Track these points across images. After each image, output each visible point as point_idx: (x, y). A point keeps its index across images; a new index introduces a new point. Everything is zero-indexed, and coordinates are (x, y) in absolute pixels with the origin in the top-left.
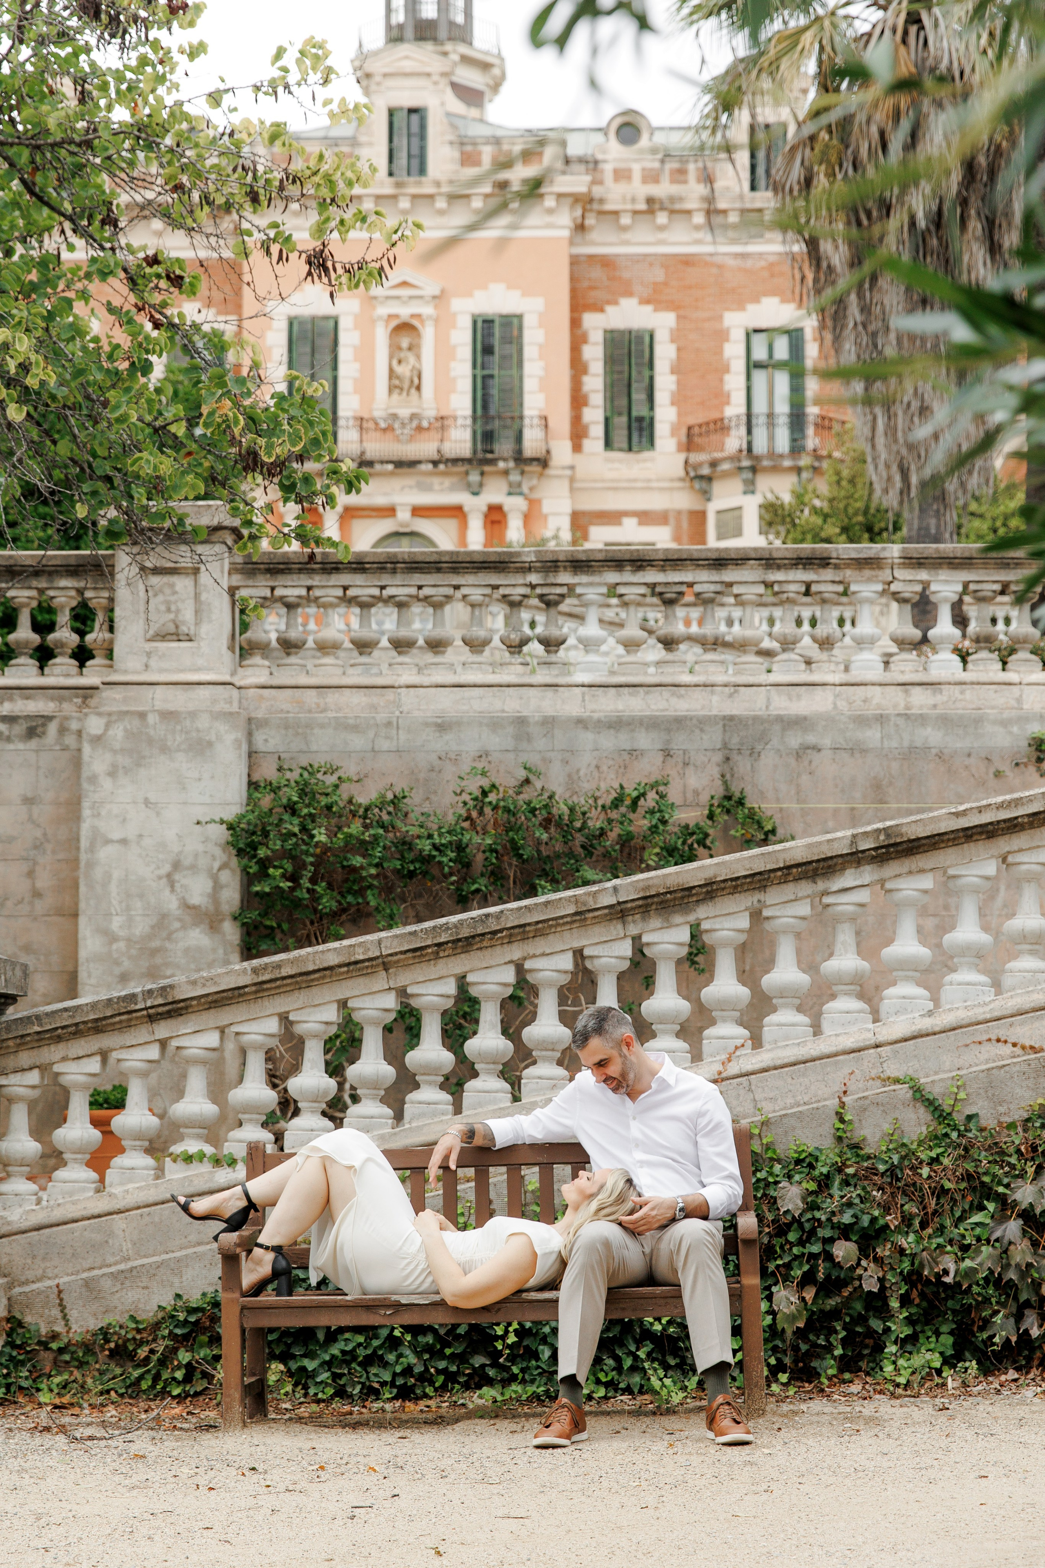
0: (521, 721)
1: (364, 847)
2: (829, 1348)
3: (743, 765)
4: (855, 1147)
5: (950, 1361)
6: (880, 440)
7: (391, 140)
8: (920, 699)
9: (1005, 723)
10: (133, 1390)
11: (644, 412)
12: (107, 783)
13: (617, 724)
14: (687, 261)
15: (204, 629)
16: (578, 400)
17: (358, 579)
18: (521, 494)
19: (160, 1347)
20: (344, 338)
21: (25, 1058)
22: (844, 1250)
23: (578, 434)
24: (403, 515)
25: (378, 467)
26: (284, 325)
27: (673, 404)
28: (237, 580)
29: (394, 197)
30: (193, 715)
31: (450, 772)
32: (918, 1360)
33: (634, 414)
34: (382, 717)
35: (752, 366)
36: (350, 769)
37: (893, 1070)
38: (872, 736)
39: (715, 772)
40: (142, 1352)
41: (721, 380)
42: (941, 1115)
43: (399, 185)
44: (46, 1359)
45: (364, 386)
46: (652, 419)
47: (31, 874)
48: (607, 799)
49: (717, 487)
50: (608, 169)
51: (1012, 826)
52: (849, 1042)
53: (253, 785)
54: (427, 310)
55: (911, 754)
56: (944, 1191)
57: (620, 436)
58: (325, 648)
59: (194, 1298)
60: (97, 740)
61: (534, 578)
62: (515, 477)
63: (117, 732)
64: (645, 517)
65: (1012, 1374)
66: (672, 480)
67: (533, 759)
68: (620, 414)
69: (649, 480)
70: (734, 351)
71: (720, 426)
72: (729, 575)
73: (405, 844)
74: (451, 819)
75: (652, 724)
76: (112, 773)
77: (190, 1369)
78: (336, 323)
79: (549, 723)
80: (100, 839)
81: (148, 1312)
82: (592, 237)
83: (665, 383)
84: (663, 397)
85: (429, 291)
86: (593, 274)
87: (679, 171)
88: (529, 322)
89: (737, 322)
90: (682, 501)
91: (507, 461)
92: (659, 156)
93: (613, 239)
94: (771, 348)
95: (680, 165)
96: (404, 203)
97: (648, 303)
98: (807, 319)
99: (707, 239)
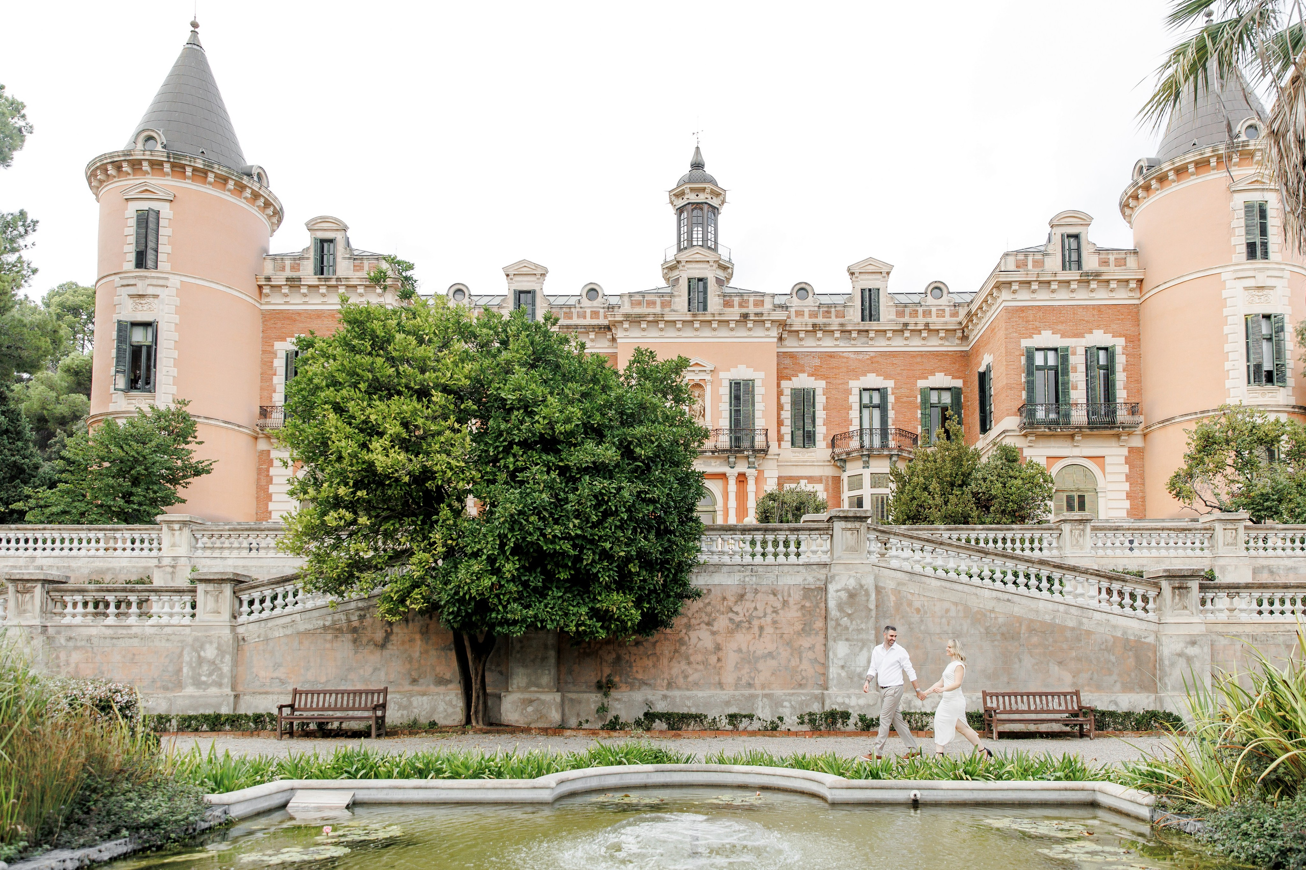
7: (689, 294)
11: (811, 429)
14: (831, 355)
16: (780, 423)
18: (754, 467)
23: (780, 439)
27: (824, 425)
29: (691, 322)
33: (806, 429)
35: (862, 406)
41: (848, 413)
43: (694, 315)
46: (814, 431)
49: (849, 465)
50: (793, 310)
54: (708, 377)
57: (799, 440)
62: (752, 459)
64: (811, 479)
66: (824, 461)
68: (799, 429)
69: (813, 461)
70: (854, 399)
71: (847, 436)
82: (786, 343)
83: (820, 415)
84: (819, 421)
85: (708, 368)
86: (787, 361)
87: (827, 312)
88: (758, 383)
89: (855, 385)
90: (830, 471)
91: (748, 451)
92: (817, 304)
93: (796, 344)
94: (871, 398)
95: (827, 309)
96: (697, 325)
97: (812, 375)
98: (889, 384)
99: (842, 344)
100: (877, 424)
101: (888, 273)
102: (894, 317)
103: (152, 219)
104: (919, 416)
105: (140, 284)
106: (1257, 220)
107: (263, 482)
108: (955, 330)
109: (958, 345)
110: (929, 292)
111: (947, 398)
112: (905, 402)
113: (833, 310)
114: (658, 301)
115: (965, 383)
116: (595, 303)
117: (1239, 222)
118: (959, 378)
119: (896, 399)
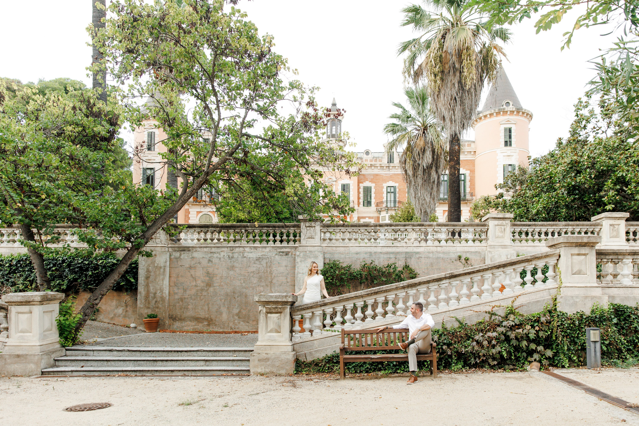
0: (371, 253)
1: (344, 274)
2: (441, 364)
3: (409, 260)
4: (446, 329)
5: (463, 367)
6: (417, 205)
8: (439, 249)
9: (454, 253)
10: (319, 371)
11: (370, 200)
12: (300, 263)
13: (387, 253)
14: (377, 175)
15: (316, 237)
16: (359, 198)
17: (342, 228)
19: (323, 363)
21: (298, 313)
22: (444, 347)
23: (359, 204)
27: (374, 199)
28: (322, 228)
30: (315, 251)
31: (358, 261)
32: (458, 367)
33: (368, 200)
34: (347, 252)
35: (388, 192)
36: (341, 261)
37: (452, 315)
38: (431, 255)
39: (404, 261)
40: (320, 365)
41: (382, 195)
42: (461, 323)
44: (303, 366)
47: (286, 279)
48: (386, 266)
49: (382, 213)
50: (364, 159)
51: (473, 272)
52: (444, 311)
53: (324, 264)
55: (438, 258)
56: (462, 337)
57: (366, 204)
58: (337, 240)
59: (329, 355)
60: (298, 256)
61: (373, 228)
63: (302, 254)
64: (370, 218)
65: (474, 369)
66: (374, 212)
67: (373, 259)
68: (366, 201)
69: (370, 212)
70: (385, 190)
71: (382, 202)
72: (406, 227)
73: (351, 274)
74: (359, 269)
75: (393, 253)
76: (301, 262)
77: (329, 367)
79: (375, 253)
80: (299, 273)
81: (321, 358)
82: (361, 171)
83: (373, 195)
84: (372, 198)
85: (334, 180)
86: (361, 177)
88: (351, 185)
89: (385, 185)
90: (376, 215)
92: (372, 157)
94: (390, 190)
95: (376, 159)
96: (331, 165)
97: (370, 182)
98: (396, 185)
99: (380, 171)
100: (392, 199)
102: (399, 162)
103: (153, 135)
105: (149, 156)
106: (508, 134)
107: (187, 219)
112: (402, 191)
113: (378, 159)
117: (502, 134)
119: (399, 190)
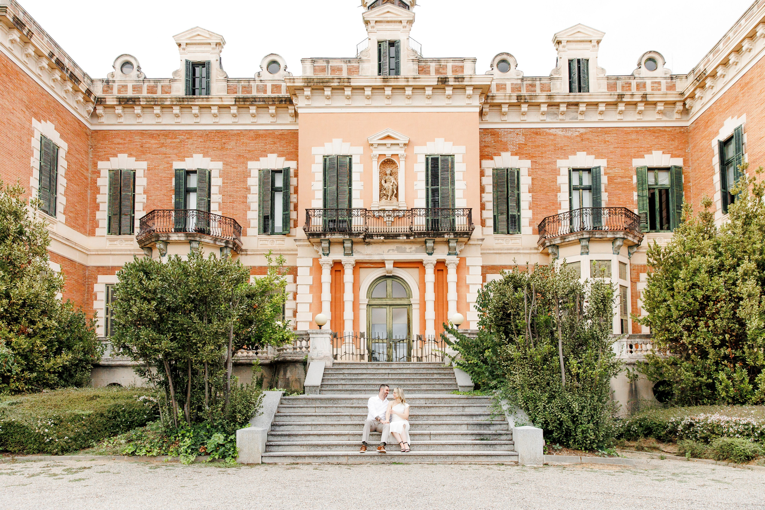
7: (380, 60)
11: (515, 213)
14: (537, 132)
16: (483, 207)
18: (456, 254)
20: (355, 168)
23: (483, 223)
24: (389, 266)
25: (375, 238)
26: (321, 160)
27: (530, 209)
29: (382, 88)
33: (510, 213)
35: (572, 189)
41: (556, 196)
43: (385, 80)
45: (366, 194)
46: (519, 216)
49: (562, 251)
54: (400, 152)
57: (503, 225)
62: (453, 244)
66: (531, 249)
68: (502, 214)
69: (518, 249)
70: (563, 180)
71: (556, 219)
78: (350, 159)
82: (487, 118)
83: (526, 198)
84: (524, 205)
85: (403, 140)
86: (489, 139)
87: (531, 85)
88: (457, 159)
89: (564, 165)
90: (539, 259)
91: (448, 234)
92: (521, 77)
93: (497, 120)
94: (581, 179)
95: (531, 82)
96: (388, 91)
97: (516, 154)
98: (602, 163)
99: (548, 120)
101: (598, 42)
102: (606, 90)
104: (635, 198)
108: (674, 103)
109: (677, 120)
110: (643, 63)
111: (664, 180)
112: (619, 183)
113: (538, 83)
114: (345, 67)
115: (685, 162)
116: (277, 76)
118: (679, 156)
119: (610, 179)
